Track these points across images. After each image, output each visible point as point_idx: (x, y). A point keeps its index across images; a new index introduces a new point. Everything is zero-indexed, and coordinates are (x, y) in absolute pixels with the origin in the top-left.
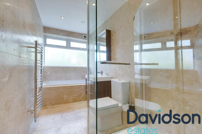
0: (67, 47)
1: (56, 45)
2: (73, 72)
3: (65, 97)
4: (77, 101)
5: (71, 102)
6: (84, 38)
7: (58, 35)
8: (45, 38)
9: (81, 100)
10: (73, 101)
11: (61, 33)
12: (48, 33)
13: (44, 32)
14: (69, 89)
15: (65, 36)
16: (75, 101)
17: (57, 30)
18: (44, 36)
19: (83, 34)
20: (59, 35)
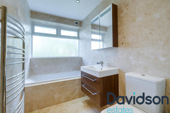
0: (57, 35)
1: (45, 34)
2: (64, 63)
3: (56, 96)
4: (71, 99)
5: (64, 102)
6: (75, 24)
7: (47, 21)
8: (33, 25)
9: (75, 98)
10: (66, 100)
11: (50, 19)
12: (36, 18)
13: (32, 17)
14: (62, 85)
15: (56, 22)
16: (68, 99)
17: (47, 15)
18: (32, 22)
19: (74, 20)
20: (49, 21)
